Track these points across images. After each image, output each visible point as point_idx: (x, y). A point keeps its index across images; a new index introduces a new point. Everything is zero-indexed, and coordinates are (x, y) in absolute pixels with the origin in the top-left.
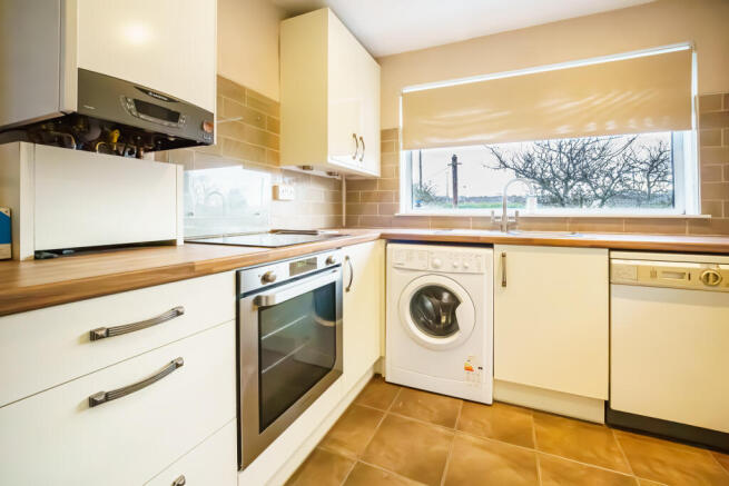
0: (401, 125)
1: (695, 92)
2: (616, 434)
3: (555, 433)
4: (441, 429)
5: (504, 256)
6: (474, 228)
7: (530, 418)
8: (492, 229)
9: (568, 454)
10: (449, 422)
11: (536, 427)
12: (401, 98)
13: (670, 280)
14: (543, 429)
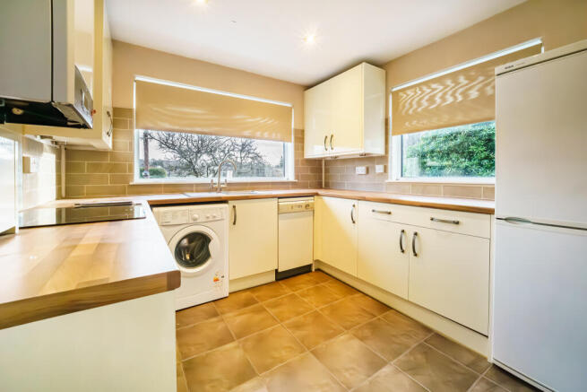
0: (134, 107)
1: (293, 126)
2: (280, 282)
3: (261, 293)
4: (215, 319)
5: (234, 207)
6: (197, 191)
7: (248, 293)
8: (210, 191)
9: (272, 297)
10: (215, 315)
11: (254, 295)
12: (135, 84)
13: (297, 209)
14: (257, 294)
